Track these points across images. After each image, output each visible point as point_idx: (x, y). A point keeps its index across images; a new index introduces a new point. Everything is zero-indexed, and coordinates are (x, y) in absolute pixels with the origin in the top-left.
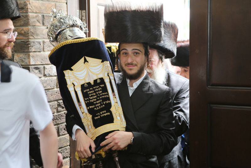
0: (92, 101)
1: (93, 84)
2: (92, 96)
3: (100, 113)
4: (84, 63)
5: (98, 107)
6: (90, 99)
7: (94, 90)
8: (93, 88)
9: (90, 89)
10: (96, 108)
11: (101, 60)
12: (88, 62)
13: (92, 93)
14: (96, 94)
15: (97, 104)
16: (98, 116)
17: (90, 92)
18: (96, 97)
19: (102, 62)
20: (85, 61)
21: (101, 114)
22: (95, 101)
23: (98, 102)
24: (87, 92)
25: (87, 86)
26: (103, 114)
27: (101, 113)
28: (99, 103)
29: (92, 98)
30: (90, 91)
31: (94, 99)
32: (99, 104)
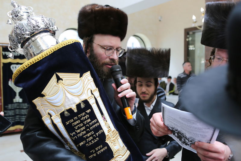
0: (81, 135)
1: (76, 111)
2: (79, 128)
3: (95, 150)
4: (57, 81)
5: (91, 141)
6: (77, 134)
7: (79, 119)
8: (78, 117)
9: (74, 119)
10: (88, 143)
11: (79, 74)
12: (62, 79)
13: (78, 124)
14: (84, 124)
15: (87, 137)
16: (92, 153)
17: (75, 123)
18: (84, 128)
19: (81, 76)
20: (59, 79)
21: (96, 152)
22: (85, 135)
23: (88, 135)
24: (71, 124)
25: (69, 114)
26: (99, 150)
27: (97, 149)
28: (90, 136)
29: (79, 131)
30: (75, 121)
31: (82, 131)
32: (91, 138)
